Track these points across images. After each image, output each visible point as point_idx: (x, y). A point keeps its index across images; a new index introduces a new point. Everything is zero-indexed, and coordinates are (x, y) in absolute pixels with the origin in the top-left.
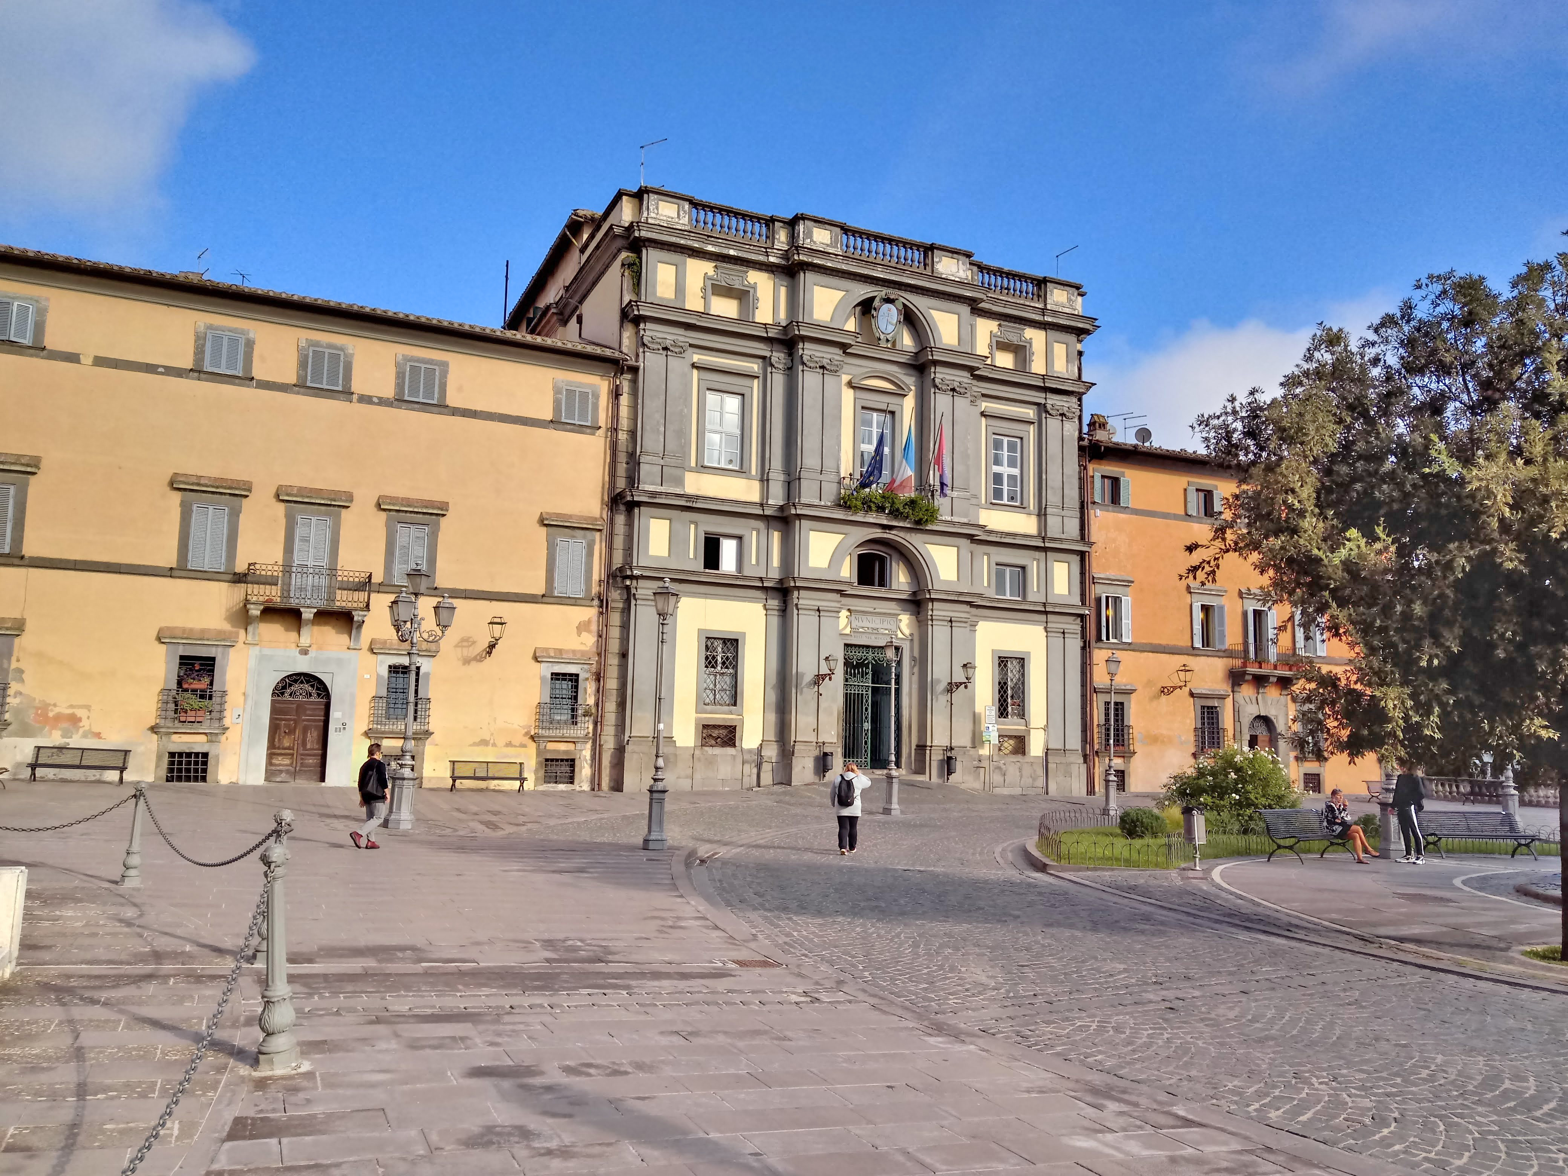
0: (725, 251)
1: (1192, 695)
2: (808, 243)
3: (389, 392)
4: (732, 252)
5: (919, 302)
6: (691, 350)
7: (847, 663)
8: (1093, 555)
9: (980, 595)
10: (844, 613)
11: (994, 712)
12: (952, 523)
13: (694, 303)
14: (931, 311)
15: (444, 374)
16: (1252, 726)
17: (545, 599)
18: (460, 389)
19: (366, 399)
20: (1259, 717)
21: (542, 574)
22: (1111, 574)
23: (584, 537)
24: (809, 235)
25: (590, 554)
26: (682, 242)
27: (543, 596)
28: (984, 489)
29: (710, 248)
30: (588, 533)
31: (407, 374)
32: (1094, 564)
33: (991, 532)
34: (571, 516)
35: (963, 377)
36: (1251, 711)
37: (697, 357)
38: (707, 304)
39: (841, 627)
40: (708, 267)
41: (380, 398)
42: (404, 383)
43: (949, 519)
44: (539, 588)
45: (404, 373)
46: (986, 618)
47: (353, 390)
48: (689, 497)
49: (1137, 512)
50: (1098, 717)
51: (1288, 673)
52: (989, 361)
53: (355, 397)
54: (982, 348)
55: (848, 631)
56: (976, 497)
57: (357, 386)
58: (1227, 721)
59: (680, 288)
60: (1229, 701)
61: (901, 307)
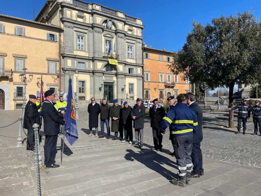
0: (80, 9)
1: (159, 89)
2: (95, 8)
3: (13, 33)
4: (81, 9)
5: (115, 21)
6: (74, 28)
7: (105, 85)
8: (144, 67)
9: (126, 74)
10: (104, 77)
11: (129, 93)
12: (122, 61)
13: (74, 18)
14: (118, 23)
15: (24, 30)
16: (167, 94)
17: (48, 74)
18: (28, 33)
19: (8, 34)
20: (168, 93)
21: (47, 69)
22: (147, 70)
23: (55, 62)
24: (95, 7)
25: (56, 66)
26: (71, 6)
27: (47, 73)
28: (127, 55)
29: (77, 8)
30: (56, 62)
31: (17, 30)
32: (144, 68)
33: (128, 63)
34: (52, 58)
35: (123, 35)
36: (168, 91)
37: (75, 29)
38: (77, 19)
39: (103, 79)
40: (77, 12)
41: (11, 34)
42: (16, 31)
43: (121, 60)
44: (46, 72)
45: (16, 29)
46: (127, 77)
47: (5, 32)
48: (75, 55)
49: (151, 59)
50: (145, 93)
51: (173, 86)
52: (127, 33)
53: (6, 34)
54: (126, 30)
55: (104, 80)
56: (125, 56)
57: (6, 31)
58: (164, 93)
59: (71, 15)
60: (164, 90)
61: (112, 22)
